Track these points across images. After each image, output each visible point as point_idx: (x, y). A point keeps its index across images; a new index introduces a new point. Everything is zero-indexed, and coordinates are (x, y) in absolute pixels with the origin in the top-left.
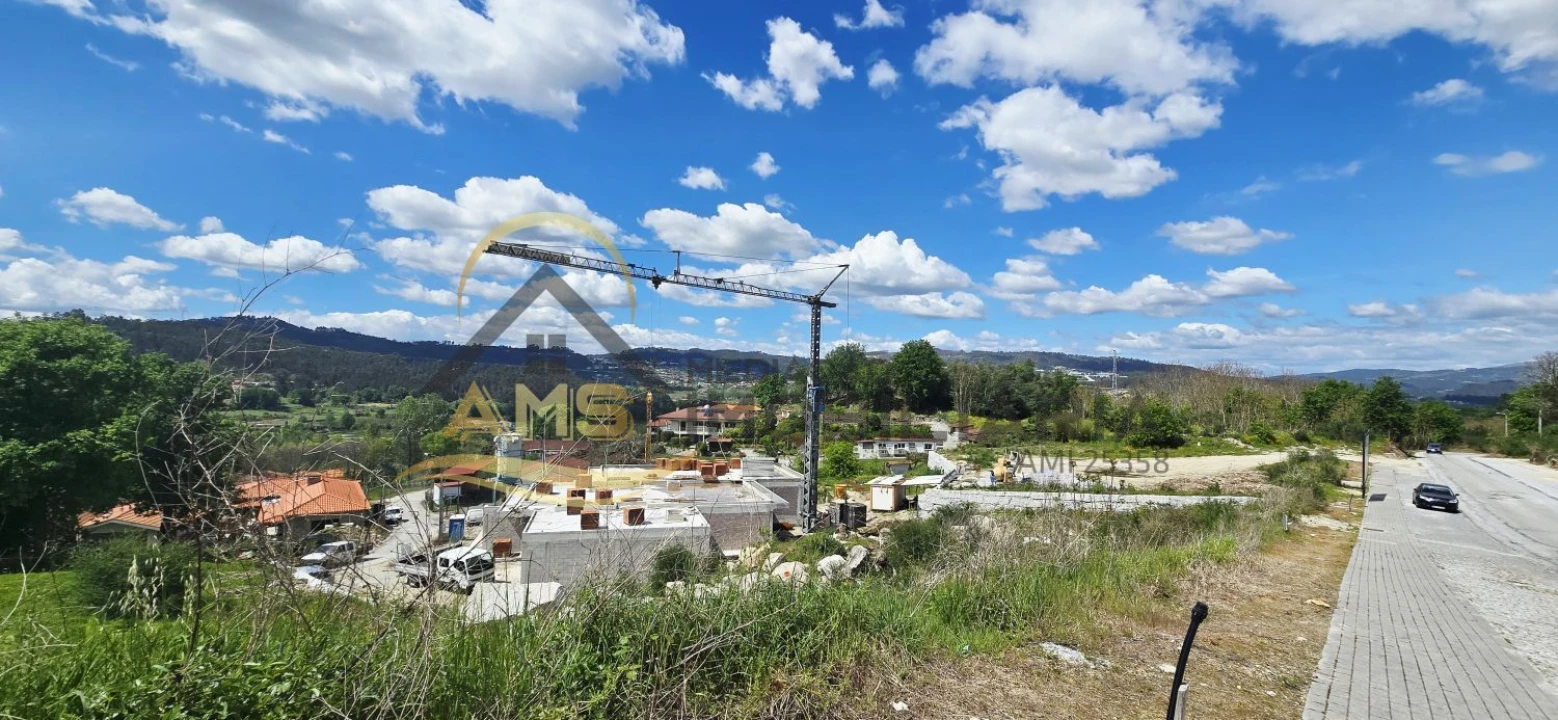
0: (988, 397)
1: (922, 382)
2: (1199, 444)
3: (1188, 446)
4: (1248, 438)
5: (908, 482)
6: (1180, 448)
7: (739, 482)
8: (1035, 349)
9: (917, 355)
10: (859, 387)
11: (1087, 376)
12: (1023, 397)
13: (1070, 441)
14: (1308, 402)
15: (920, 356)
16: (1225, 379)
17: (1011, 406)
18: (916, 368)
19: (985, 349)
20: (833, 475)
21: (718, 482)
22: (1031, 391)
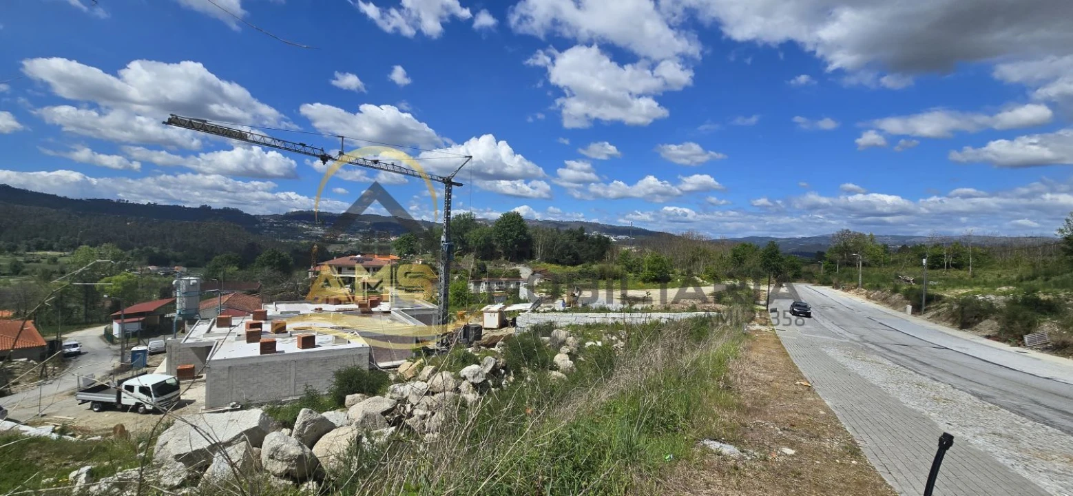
0: (556, 251)
1: (514, 240)
2: (679, 280)
3: (673, 281)
4: (704, 277)
5: (508, 309)
6: (669, 283)
7: (389, 312)
8: (582, 220)
9: (511, 222)
10: (471, 243)
11: (612, 238)
12: (578, 251)
13: (608, 279)
14: (734, 255)
15: (513, 221)
16: (692, 241)
17: (570, 257)
18: (511, 231)
19: (552, 219)
20: (455, 305)
21: (372, 313)
22: (583, 247)
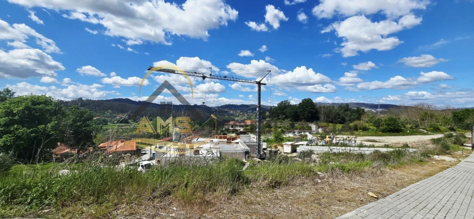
0: (332, 116)
1: (308, 112)
2: (408, 131)
3: (404, 132)
4: (428, 129)
5: (296, 144)
6: (401, 133)
7: (238, 143)
8: (354, 102)
9: (307, 103)
10: (288, 114)
11: (373, 110)
12: (345, 117)
13: (359, 130)
14: (455, 116)
16: (421, 109)
17: (340, 119)
18: (307, 107)
19: (336, 102)
20: (275, 141)
21: (231, 143)
22: (347, 114)
